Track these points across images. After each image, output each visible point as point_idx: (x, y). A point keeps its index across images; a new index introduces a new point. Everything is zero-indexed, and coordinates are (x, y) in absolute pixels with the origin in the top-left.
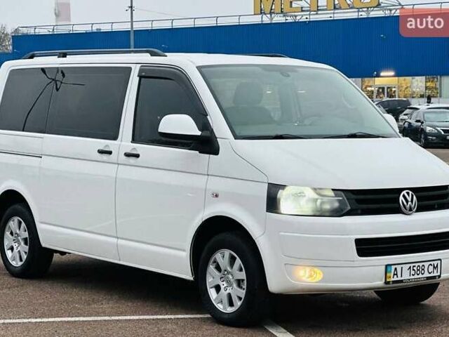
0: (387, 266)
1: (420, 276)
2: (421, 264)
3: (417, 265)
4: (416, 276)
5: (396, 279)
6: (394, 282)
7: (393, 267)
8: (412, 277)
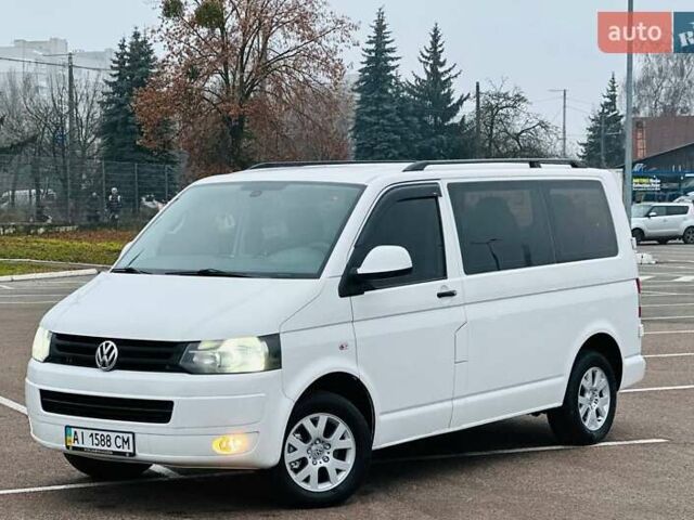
0: (66, 427)
1: (106, 448)
2: (105, 434)
3: (100, 433)
4: (100, 447)
5: (76, 445)
6: (74, 448)
7: (73, 430)
8: (95, 447)
